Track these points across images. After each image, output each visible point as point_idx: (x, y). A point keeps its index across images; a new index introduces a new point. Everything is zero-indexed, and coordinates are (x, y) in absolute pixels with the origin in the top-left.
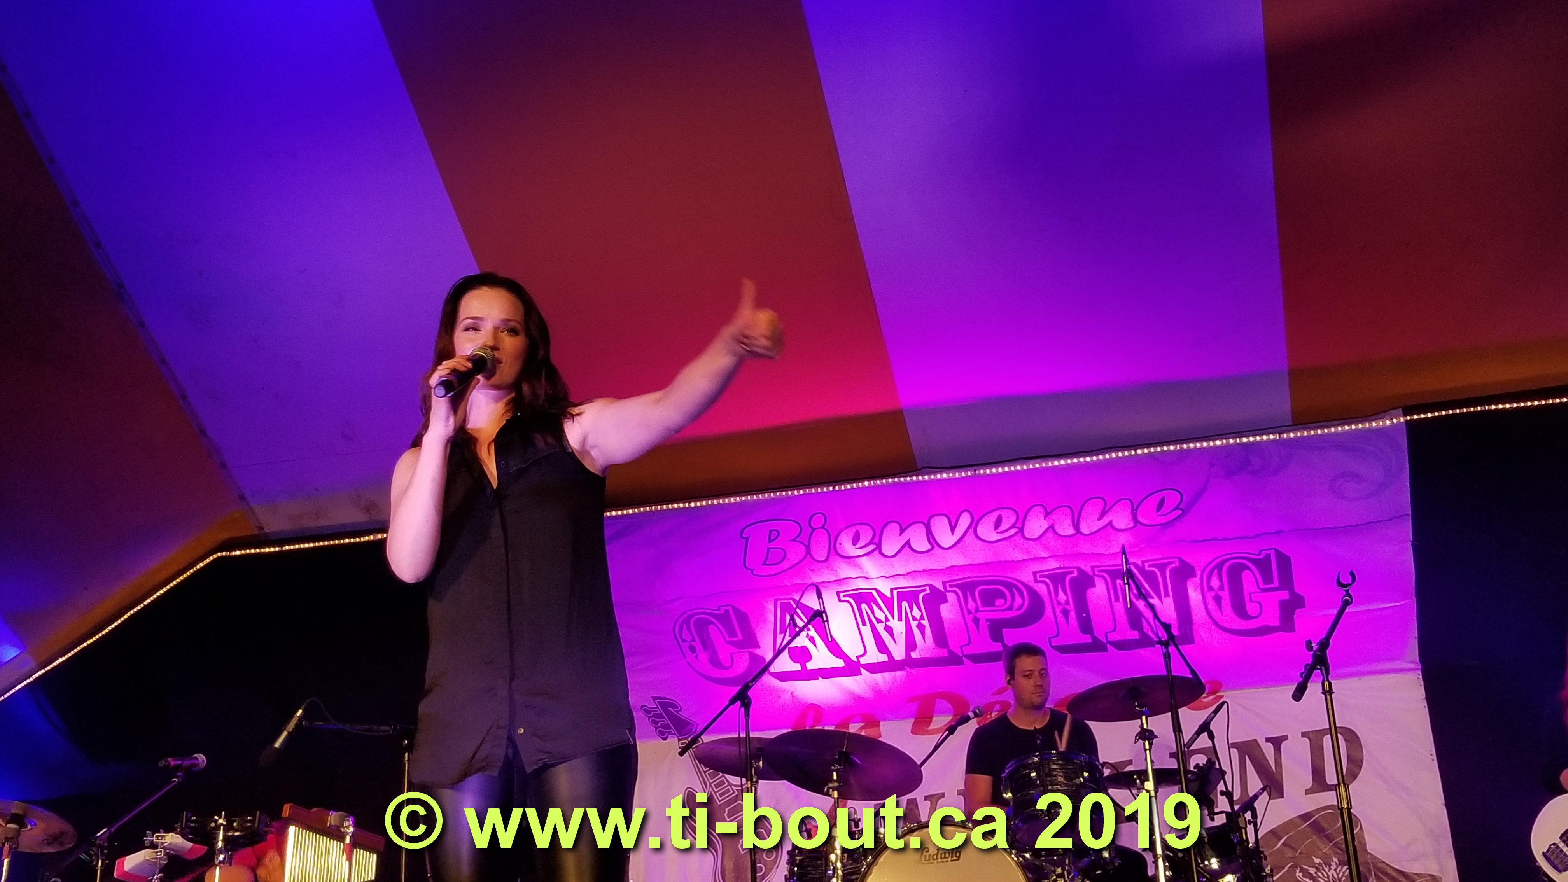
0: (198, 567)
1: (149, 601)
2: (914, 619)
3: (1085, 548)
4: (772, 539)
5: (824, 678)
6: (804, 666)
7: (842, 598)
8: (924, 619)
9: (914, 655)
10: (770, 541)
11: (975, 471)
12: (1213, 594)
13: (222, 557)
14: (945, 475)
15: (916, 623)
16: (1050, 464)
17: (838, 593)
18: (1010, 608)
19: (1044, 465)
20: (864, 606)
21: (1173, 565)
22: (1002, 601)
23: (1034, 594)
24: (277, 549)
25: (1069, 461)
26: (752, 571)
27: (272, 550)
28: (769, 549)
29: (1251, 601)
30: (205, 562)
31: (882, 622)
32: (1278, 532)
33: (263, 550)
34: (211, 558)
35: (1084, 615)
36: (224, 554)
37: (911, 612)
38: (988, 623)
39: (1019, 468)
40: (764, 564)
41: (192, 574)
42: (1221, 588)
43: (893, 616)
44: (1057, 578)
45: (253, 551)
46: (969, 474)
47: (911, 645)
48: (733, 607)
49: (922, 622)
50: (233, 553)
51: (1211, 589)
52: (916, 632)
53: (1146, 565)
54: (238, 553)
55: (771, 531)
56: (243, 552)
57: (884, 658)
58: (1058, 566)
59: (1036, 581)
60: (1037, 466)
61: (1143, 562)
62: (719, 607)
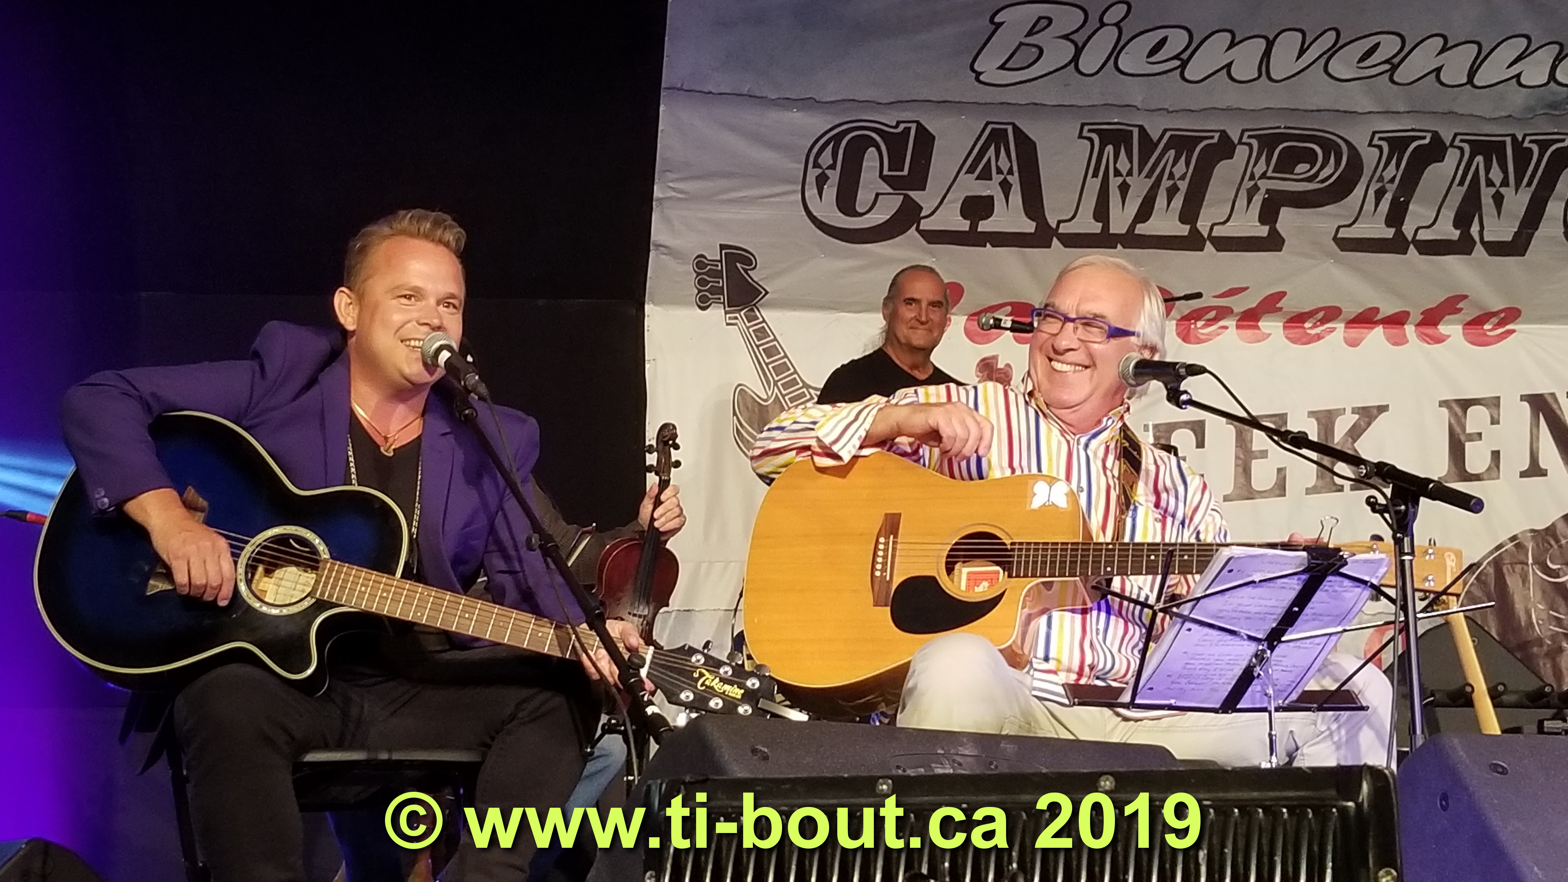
5: (993, 246)
6: (974, 225)
7: (1086, 133)
10: (1030, 34)
15: (1171, 183)
20: (1110, 149)
23: (1356, 163)
26: (978, 74)
37: (1174, 165)
47: (1145, 213)
55: (1039, 19)
57: (1096, 229)
59: (1370, 144)
62: (898, 123)
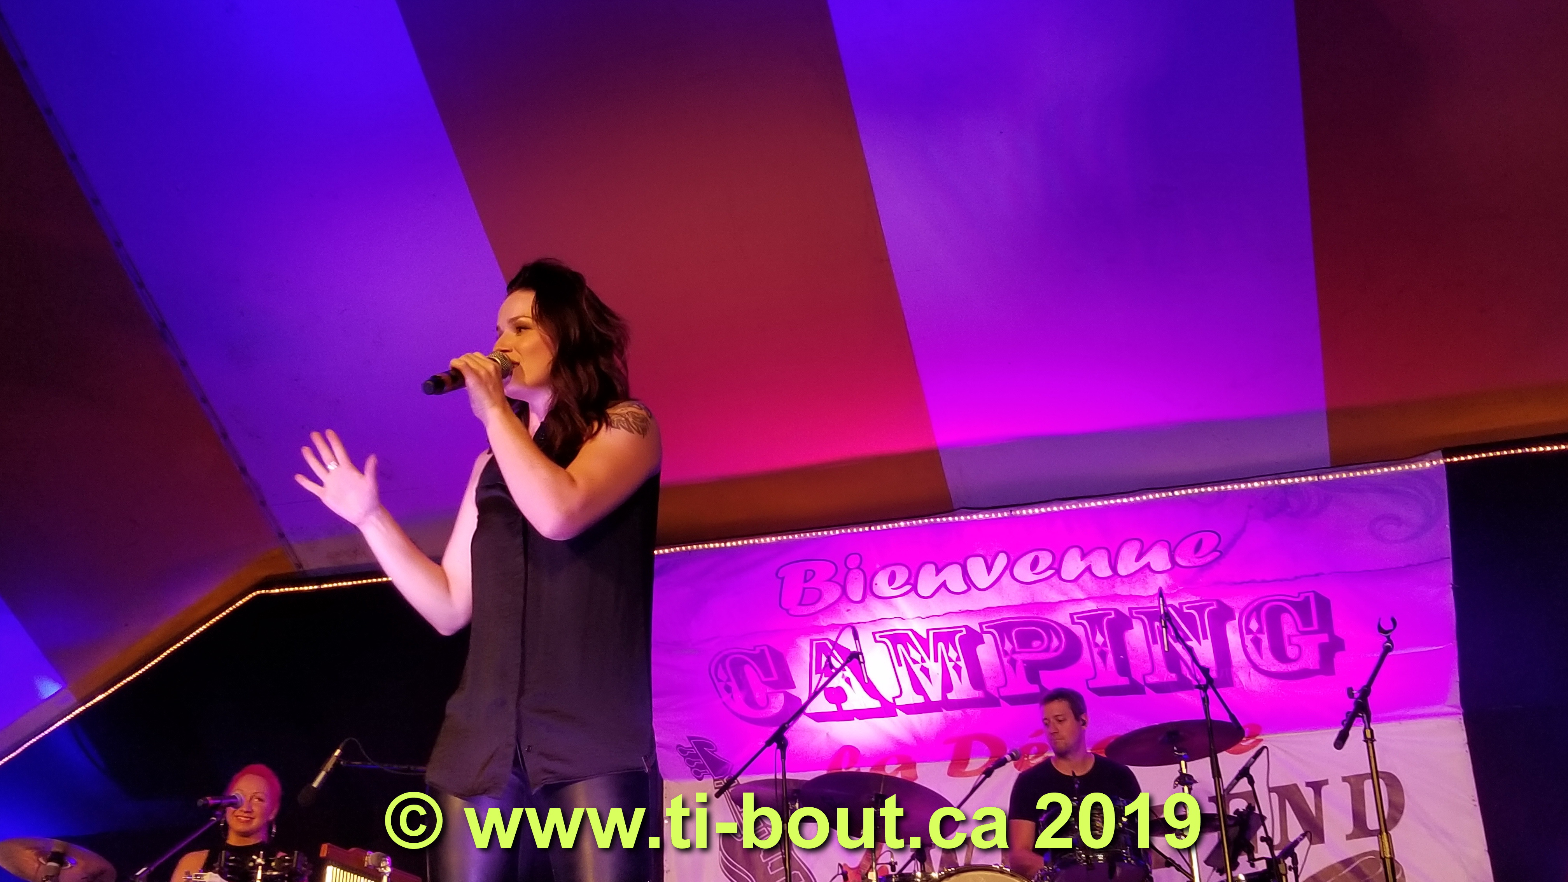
0: (237, 604)
1: (188, 638)
2: (950, 660)
3: (1122, 590)
4: (808, 579)
5: (860, 719)
6: (839, 707)
7: (878, 639)
8: (960, 661)
9: (951, 696)
10: (806, 581)
11: (1011, 511)
12: (1251, 636)
13: (261, 595)
14: (981, 516)
15: (953, 664)
16: (1087, 505)
17: (874, 634)
18: (1047, 650)
19: (1080, 506)
20: (900, 647)
21: (1211, 608)
22: (1039, 643)
23: (1071, 636)
24: (316, 587)
25: (1106, 502)
26: (787, 610)
27: (311, 588)
28: (804, 589)
29: (1290, 644)
30: (244, 600)
31: (919, 663)
32: (1317, 575)
33: (301, 588)
34: (250, 596)
35: (1122, 657)
36: (263, 592)
37: (947, 652)
38: (1025, 665)
39: (1055, 509)
40: (800, 604)
41: (231, 612)
42: (1260, 631)
43: (929, 657)
44: (1094, 620)
45: (292, 589)
46: (1006, 514)
47: (947, 686)
48: (769, 647)
49: (958, 663)
50: (272, 591)
51: (1249, 631)
52: (953, 673)
53: (1184, 606)
54: (277, 591)
55: (806, 571)
56: (282, 590)
57: (920, 699)
58: (1095, 608)
59: (1073, 623)
60: (1074, 507)
61: (1180, 604)
62: (755, 647)
